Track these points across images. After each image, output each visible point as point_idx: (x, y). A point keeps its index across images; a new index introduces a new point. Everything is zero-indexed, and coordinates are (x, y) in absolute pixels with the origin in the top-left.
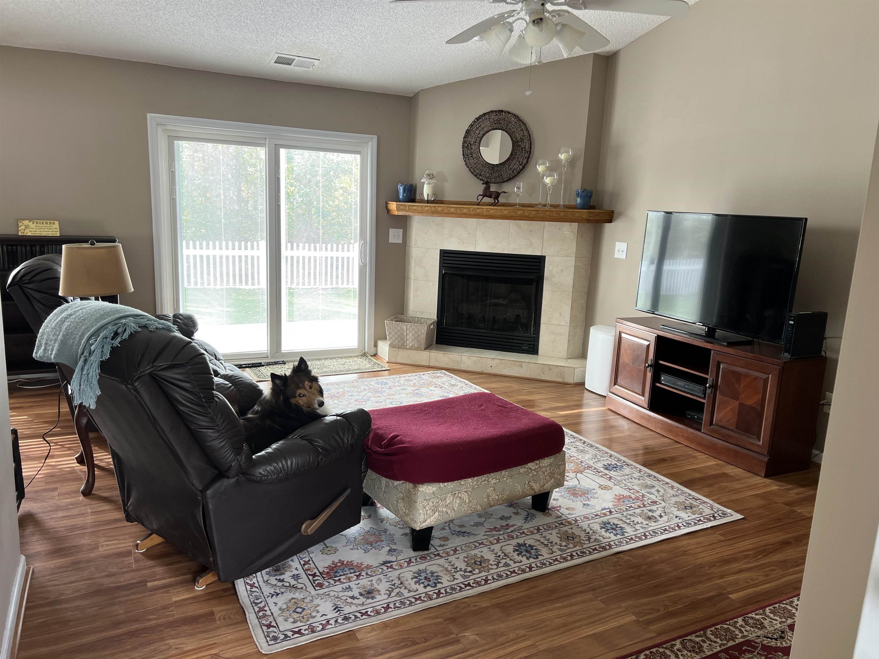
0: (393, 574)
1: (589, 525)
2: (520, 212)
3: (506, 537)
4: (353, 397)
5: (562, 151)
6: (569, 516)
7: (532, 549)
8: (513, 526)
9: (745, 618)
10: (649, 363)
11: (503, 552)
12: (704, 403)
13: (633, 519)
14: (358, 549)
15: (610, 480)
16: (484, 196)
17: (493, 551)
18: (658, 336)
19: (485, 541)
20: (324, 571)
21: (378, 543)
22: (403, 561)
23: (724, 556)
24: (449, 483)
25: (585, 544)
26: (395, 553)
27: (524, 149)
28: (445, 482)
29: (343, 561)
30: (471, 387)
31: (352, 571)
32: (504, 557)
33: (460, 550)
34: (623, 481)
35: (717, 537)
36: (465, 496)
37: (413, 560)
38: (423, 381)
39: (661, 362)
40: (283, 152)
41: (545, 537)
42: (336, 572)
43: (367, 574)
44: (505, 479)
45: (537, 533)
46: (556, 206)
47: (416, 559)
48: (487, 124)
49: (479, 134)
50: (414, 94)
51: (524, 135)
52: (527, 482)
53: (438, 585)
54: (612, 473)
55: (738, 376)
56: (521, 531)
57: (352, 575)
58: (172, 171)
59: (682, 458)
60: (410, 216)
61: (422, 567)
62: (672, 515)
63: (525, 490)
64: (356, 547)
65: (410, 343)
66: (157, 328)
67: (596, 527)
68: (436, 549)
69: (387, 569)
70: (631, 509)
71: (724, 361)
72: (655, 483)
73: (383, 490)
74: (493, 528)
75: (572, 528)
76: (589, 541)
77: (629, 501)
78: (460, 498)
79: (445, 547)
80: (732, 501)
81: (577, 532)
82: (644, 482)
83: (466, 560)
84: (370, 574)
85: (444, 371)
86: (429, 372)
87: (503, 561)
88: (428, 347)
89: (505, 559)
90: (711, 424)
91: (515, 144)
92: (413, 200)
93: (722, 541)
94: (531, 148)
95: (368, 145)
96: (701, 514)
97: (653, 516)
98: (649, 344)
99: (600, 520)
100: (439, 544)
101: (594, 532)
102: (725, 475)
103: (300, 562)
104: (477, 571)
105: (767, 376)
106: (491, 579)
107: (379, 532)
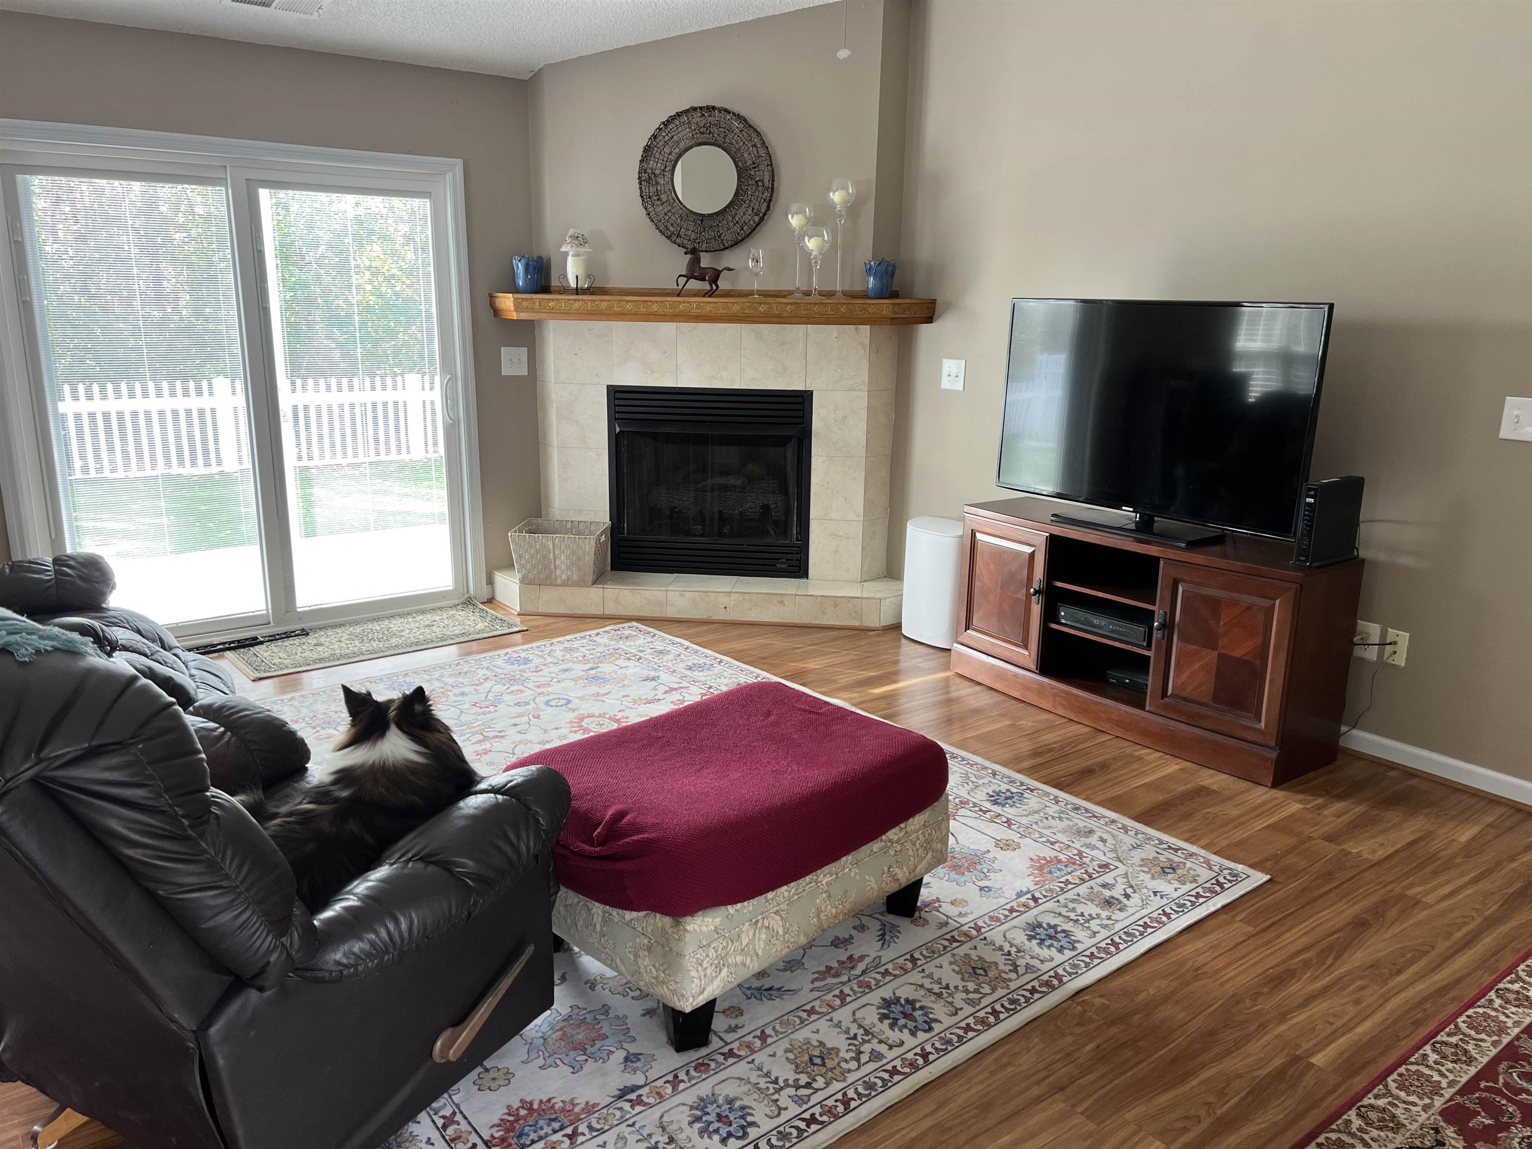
0: (649, 1119)
1: (1005, 936)
2: (762, 309)
3: (855, 988)
4: (465, 698)
5: (834, 188)
6: (963, 920)
7: (914, 1009)
8: (862, 958)
9: (1358, 1108)
10: (1036, 585)
11: (860, 1026)
12: (1149, 657)
13: (1080, 908)
14: (557, 1066)
15: (1009, 827)
16: (689, 277)
17: (838, 1025)
18: (1051, 535)
19: (816, 1004)
20: (492, 1136)
21: (598, 1044)
22: (660, 1083)
23: (1269, 969)
24: (746, 903)
25: (1010, 980)
26: (638, 1064)
27: (760, 184)
28: (736, 903)
29: (531, 1103)
30: (696, 652)
31: (556, 1125)
32: (866, 1038)
33: (773, 1033)
34: (1034, 826)
35: (1238, 929)
36: (776, 923)
37: (682, 1076)
38: (600, 649)
39: (1059, 584)
40: (264, 194)
41: (930, 976)
42: (521, 1135)
43: (591, 1128)
44: (847, 870)
45: (913, 969)
46: (830, 294)
47: (687, 1073)
48: (684, 133)
49: (670, 154)
50: (532, 74)
51: (760, 157)
52: (886, 869)
53: (748, 1130)
54: (1009, 812)
55: (1214, 605)
56: (882, 970)
57: (558, 1137)
58: (17, 242)
59: (1119, 764)
60: (540, 321)
61: (704, 1089)
62: (1145, 891)
63: (883, 886)
64: (552, 1059)
65: (561, 574)
66: (38, 652)
67: (1020, 937)
68: (721, 1039)
69: (632, 1107)
70: (1070, 886)
71: (1187, 578)
72: (1092, 824)
73: (598, 928)
74: (823, 968)
75: (975, 948)
76: (1017, 973)
77: (1059, 870)
78: (768, 928)
79: (741, 1032)
80: (1238, 844)
81: (990, 955)
82: (1071, 823)
83: (791, 1056)
84: (598, 1127)
85: (634, 624)
86: (607, 629)
87: (867, 1048)
88: (599, 578)
89: (869, 1041)
90: (1164, 694)
91: (742, 172)
92: (545, 289)
93: (1253, 936)
94: (773, 181)
95: (445, 178)
96: (1195, 881)
97: (1113, 897)
98: (1034, 551)
99: (1021, 921)
100: (726, 1027)
101: (1019, 951)
102: (1202, 791)
103: (433, 1121)
104: (820, 1082)
105: (1271, 602)
106: (856, 1097)
107: (592, 1015)
